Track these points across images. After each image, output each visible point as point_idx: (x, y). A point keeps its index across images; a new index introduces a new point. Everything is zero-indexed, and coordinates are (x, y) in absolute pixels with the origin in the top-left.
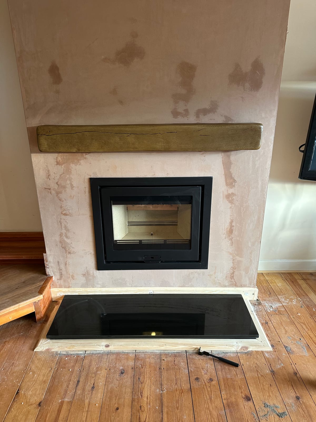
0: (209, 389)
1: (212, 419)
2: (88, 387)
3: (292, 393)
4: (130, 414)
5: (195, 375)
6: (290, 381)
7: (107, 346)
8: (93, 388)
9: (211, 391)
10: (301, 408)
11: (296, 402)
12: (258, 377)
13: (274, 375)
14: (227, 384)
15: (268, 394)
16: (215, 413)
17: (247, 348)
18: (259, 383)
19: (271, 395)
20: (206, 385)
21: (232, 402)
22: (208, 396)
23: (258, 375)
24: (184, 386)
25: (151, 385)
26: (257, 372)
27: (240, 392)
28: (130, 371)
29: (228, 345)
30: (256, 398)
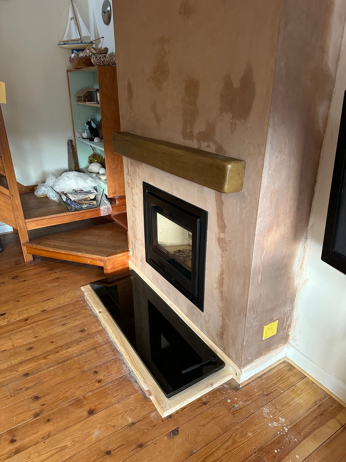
0: (89, 383)
1: (62, 394)
2: (63, 323)
3: (113, 447)
4: (50, 349)
5: (99, 370)
6: (128, 441)
7: (100, 312)
8: (64, 324)
9: (88, 385)
10: (97, 457)
11: (103, 452)
12: (119, 414)
13: (128, 427)
14: (100, 394)
15: (102, 426)
16: (68, 394)
17: (150, 394)
18: (113, 416)
19: (102, 429)
20: (92, 380)
21: (83, 402)
22: (82, 384)
23: (121, 413)
24: (85, 367)
25: (78, 349)
26: (125, 412)
27: (96, 405)
28: (86, 334)
29: (145, 379)
30: (94, 418)
